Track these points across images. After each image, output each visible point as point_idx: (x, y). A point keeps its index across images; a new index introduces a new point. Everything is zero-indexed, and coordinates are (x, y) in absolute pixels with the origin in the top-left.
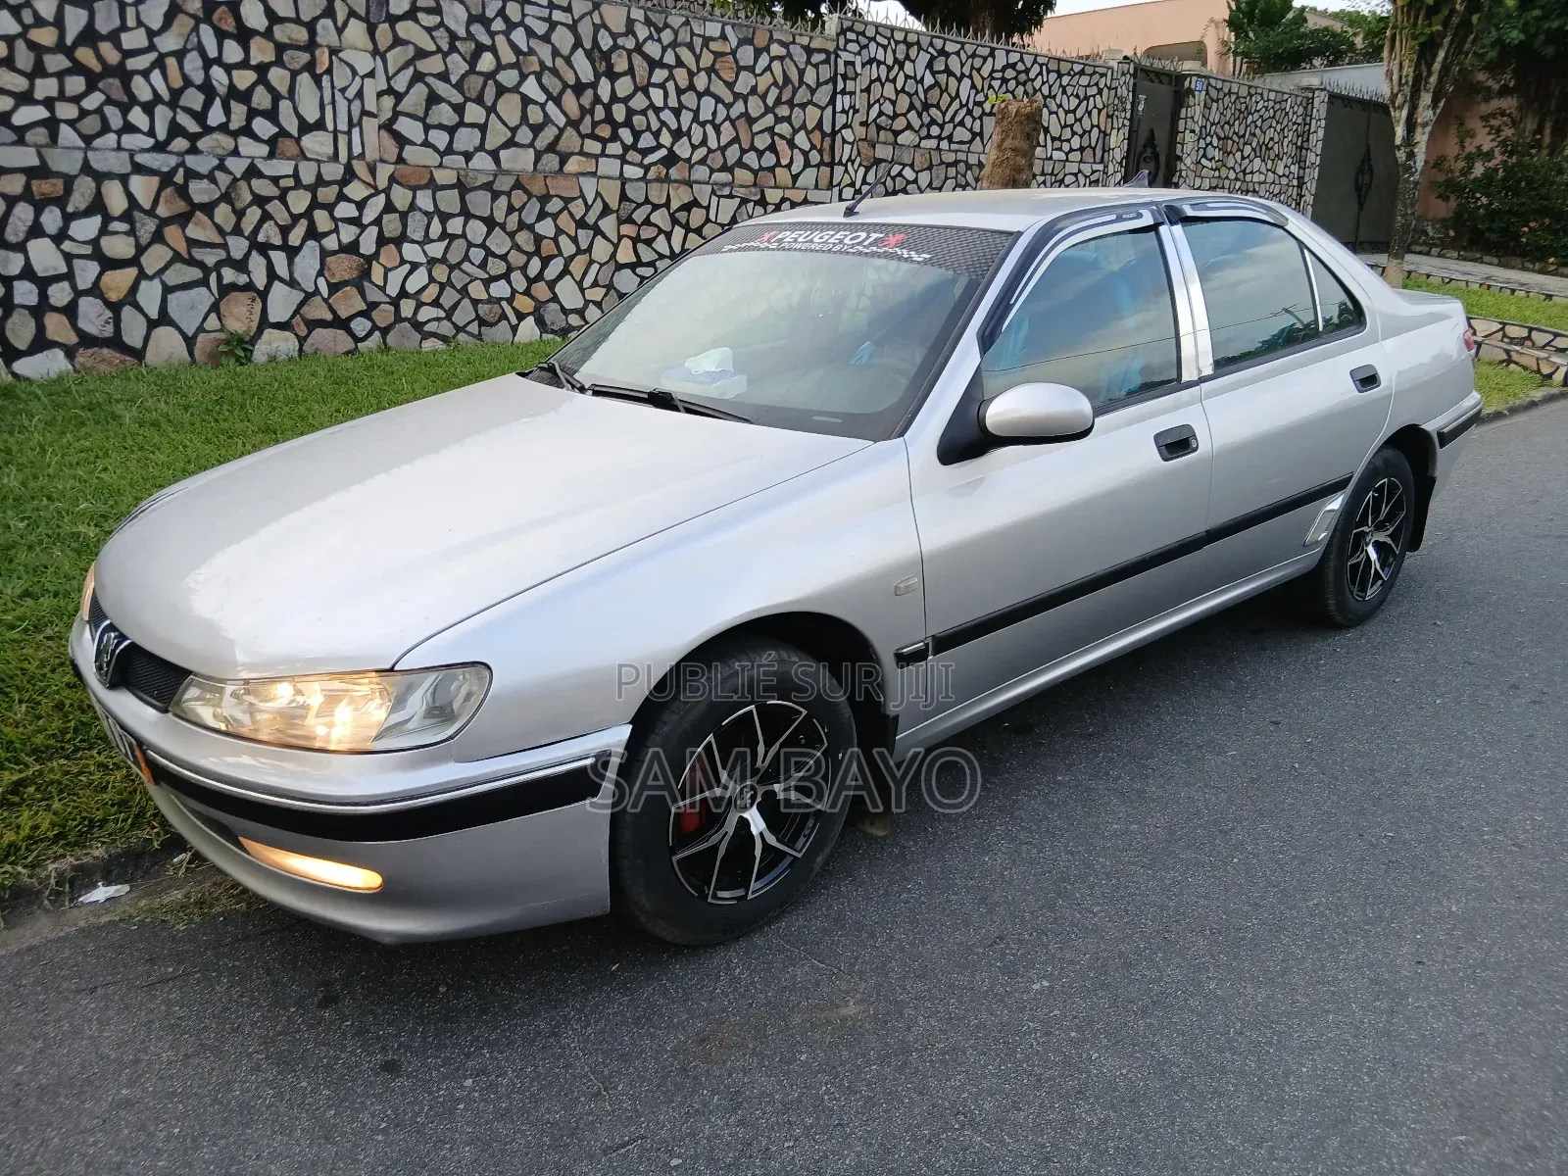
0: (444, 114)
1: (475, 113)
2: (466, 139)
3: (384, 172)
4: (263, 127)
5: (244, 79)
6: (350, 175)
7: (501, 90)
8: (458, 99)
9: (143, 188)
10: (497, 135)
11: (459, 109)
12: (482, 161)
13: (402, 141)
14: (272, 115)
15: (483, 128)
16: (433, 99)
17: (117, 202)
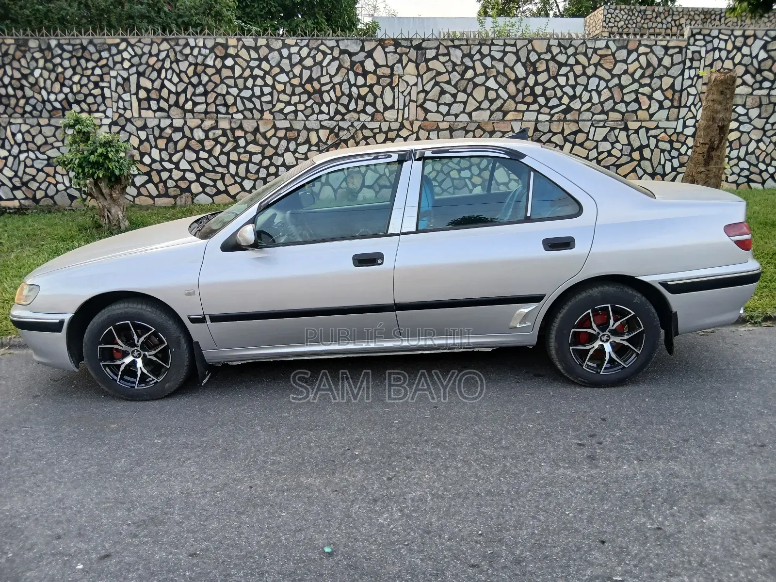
0: (447, 98)
1: (462, 97)
2: (457, 108)
3: (417, 125)
4: (370, 109)
5: (364, 91)
6: (402, 126)
7: (476, 85)
8: (454, 91)
9: (323, 134)
10: (472, 105)
11: (454, 96)
12: (464, 118)
13: (427, 111)
14: (373, 105)
15: (465, 103)
16: (443, 92)
17: (314, 139)
